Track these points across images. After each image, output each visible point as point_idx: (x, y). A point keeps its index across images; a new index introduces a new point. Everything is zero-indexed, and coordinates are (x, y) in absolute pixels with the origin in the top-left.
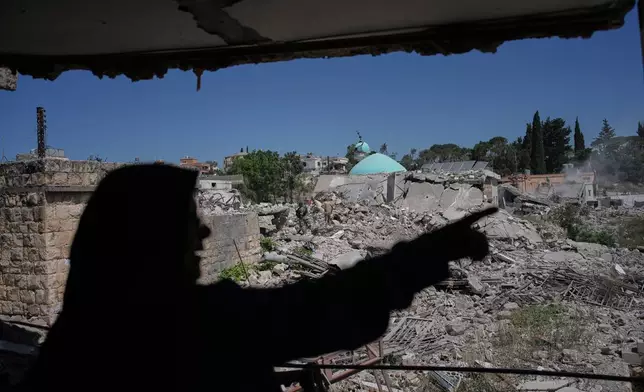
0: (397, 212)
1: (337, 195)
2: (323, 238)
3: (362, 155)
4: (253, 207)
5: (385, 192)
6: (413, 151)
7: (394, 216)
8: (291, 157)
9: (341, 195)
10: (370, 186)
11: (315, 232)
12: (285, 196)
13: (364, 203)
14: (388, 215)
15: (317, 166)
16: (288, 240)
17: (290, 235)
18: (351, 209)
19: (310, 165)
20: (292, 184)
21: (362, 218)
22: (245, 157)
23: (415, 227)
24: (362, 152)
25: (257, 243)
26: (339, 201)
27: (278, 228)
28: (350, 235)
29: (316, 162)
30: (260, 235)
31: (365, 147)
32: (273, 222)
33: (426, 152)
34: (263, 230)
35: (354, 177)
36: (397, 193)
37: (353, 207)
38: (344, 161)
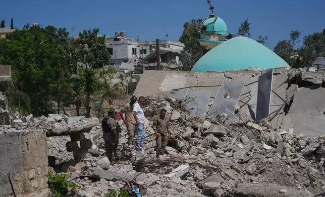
0: (272, 135)
1: (172, 105)
2: (153, 177)
3: (214, 39)
4: (37, 120)
5: (254, 101)
6: (295, 35)
7: (269, 143)
8: (90, 38)
9: (179, 106)
10: (229, 91)
11: (139, 166)
12: (78, 104)
13: (218, 120)
14: (259, 140)
15: (130, 55)
16: (95, 179)
17: (98, 171)
18: (195, 129)
19: (118, 53)
20: (89, 84)
21: (214, 145)
22: (9, 36)
23: (303, 162)
24: (213, 33)
25: (43, 182)
26: (176, 115)
27: (78, 159)
28: (199, 173)
29: (130, 48)
30: (47, 169)
31: (220, 25)
32: (69, 147)
33: (316, 37)
34: (52, 160)
35: (200, 75)
36: (274, 104)
37: (199, 125)
38: (177, 47)
